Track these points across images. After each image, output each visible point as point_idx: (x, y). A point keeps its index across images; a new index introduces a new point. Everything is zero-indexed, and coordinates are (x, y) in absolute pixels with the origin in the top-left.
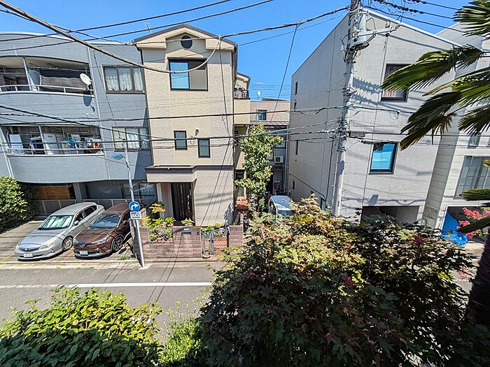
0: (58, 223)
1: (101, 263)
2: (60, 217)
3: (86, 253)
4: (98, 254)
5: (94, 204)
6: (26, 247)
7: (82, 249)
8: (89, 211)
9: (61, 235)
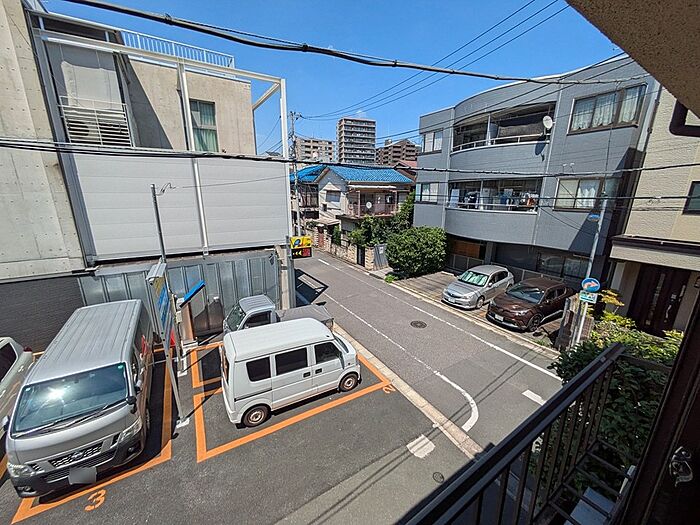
0: (475, 279)
1: (513, 336)
2: (477, 274)
3: (501, 318)
4: (512, 325)
5: (506, 270)
6: (452, 293)
7: (498, 314)
8: (501, 276)
9: (478, 291)
